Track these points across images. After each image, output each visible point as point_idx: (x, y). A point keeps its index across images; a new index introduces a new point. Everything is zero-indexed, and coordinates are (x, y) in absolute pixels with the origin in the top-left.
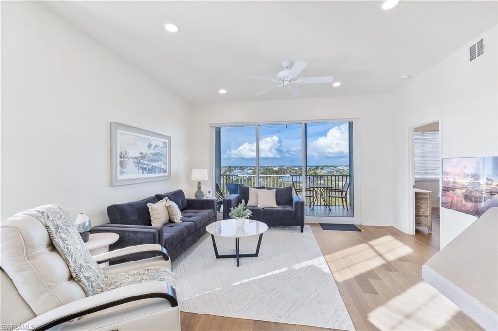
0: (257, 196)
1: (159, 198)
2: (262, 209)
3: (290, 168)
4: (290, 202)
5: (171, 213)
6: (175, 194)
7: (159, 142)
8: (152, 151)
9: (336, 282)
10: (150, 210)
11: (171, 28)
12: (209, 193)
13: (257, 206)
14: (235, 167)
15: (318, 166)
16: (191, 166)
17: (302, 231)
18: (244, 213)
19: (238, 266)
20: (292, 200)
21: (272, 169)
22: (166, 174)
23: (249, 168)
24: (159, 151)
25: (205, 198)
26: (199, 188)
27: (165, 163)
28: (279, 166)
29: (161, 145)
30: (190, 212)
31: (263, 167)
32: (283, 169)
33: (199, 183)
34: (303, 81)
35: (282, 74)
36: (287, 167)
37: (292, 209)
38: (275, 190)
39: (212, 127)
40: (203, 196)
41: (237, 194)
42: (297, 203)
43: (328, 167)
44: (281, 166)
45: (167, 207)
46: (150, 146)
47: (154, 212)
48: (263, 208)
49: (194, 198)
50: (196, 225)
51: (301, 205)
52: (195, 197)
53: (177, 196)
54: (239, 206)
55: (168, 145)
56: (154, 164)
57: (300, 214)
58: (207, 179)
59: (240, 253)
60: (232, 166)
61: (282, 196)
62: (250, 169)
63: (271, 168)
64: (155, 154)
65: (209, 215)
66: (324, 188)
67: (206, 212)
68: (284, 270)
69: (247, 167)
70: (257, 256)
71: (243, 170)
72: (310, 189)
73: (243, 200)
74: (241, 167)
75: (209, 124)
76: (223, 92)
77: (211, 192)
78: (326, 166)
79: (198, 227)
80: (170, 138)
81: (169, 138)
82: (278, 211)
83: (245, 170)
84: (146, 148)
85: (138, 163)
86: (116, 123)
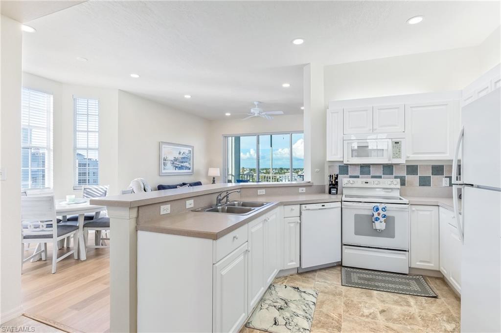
1: (184, 184)
7: (186, 150)
8: (181, 156)
16: (208, 166)
22: (190, 171)
24: (185, 156)
26: (213, 181)
27: (190, 164)
29: (187, 152)
33: (214, 178)
39: (225, 136)
46: (180, 153)
55: (192, 152)
56: (182, 164)
64: (183, 158)
75: (223, 135)
76: (228, 114)
80: (193, 147)
84: (178, 155)
85: (173, 163)
86: (162, 142)
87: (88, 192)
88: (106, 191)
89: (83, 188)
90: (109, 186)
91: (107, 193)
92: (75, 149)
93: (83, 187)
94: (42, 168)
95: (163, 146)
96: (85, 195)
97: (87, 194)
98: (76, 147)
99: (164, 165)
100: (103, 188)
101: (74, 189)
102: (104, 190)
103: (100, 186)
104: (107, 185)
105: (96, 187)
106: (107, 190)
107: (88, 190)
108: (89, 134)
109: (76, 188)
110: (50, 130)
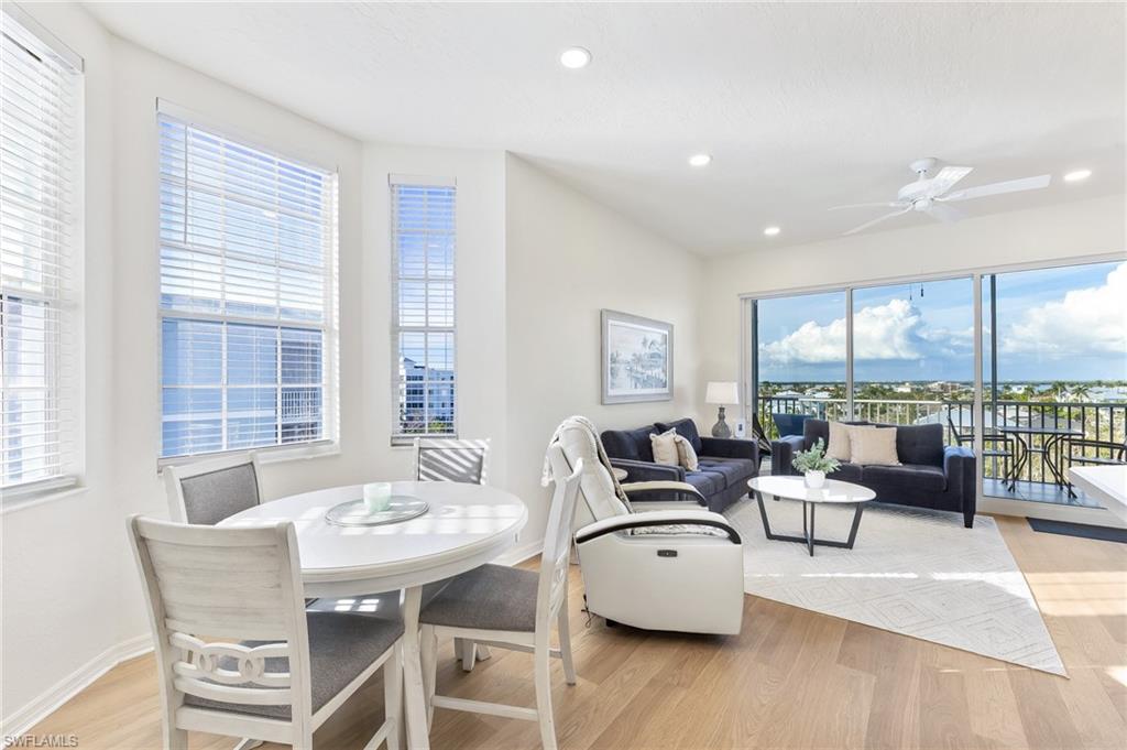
0: (850, 441)
1: (660, 429)
2: (861, 468)
3: (954, 388)
4: (937, 457)
5: (683, 454)
6: (681, 425)
7: (656, 334)
8: (647, 351)
9: (1043, 615)
10: (653, 444)
11: (700, 160)
12: (741, 429)
13: (849, 461)
14: (779, 385)
15: (1062, 384)
16: (704, 377)
17: (969, 524)
18: (822, 462)
19: (812, 555)
20: (941, 453)
21: (891, 389)
22: (666, 390)
23: (818, 387)
24: (656, 351)
25: (732, 438)
26: (722, 417)
27: (664, 371)
28: (915, 383)
29: (659, 339)
30: (710, 460)
31: (862, 384)
32: (929, 390)
33: (722, 409)
34: (965, 195)
35: (908, 190)
36: (942, 387)
37: (941, 474)
38: (895, 429)
39: (746, 299)
40: (729, 433)
41: (801, 434)
42: (954, 459)
43: (1110, 385)
44: (922, 383)
45: (676, 443)
46: (644, 343)
47: (659, 449)
48: (864, 466)
49: (711, 436)
50: (725, 478)
51: (969, 464)
52: (714, 435)
53: (686, 428)
54: (813, 448)
55: (668, 341)
56: (649, 372)
57: (961, 484)
58: (737, 402)
59: (815, 538)
60: (771, 381)
61: (914, 444)
62: (823, 390)
63: (887, 387)
64: (652, 356)
65: (745, 468)
66: (1055, 434)
67: (740, 463)
68: (912, 575)
69: (813, 385)
70: (851, 548)
71: (802, 391)
72: (1005, 436)
73: (820, 439)
74: (796, 384)
75: (739, 295)
76: (772, 231)
77: (743, 427)
78: (1099, 384)
79: (729, 483)
80: (672, 326)
81: (670, 327)
82: (900, 475)
83: (808, 392)
84: (640, 346)
85: (631, 370)
86: (607, 311)
87: (431, 458)
88: (481, 458)
89: (416, 446)
90: (488, 440)
91: (484, 466)
92: (396, 329)
93: (417, 441)
94: (311, 385)
95: (610, 322)
96: (422, 467)
97: (427, 464)
98: (397, 325)
99: (612, 374)
100: (471, 446)
101: (393, 445)
102: (474, 454)
103: (464, 441)
104: (484, 439)
105: (452, 443)
106: (484, 455)
107: (430, 452)
108: (430, 286)
109: (399, 442)
110: (331, 275)
